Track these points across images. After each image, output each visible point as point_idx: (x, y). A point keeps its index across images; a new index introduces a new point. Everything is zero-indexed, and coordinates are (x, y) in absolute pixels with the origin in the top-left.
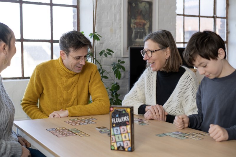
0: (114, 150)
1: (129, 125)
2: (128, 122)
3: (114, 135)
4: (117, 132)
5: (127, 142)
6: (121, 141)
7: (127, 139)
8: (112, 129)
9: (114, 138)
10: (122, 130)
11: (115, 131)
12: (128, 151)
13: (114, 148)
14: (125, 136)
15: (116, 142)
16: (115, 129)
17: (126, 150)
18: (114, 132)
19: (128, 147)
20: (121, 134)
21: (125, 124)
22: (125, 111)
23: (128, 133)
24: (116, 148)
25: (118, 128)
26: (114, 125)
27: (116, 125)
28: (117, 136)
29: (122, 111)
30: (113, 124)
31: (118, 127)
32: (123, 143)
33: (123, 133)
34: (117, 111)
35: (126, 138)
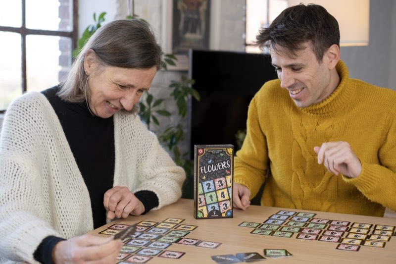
0: (203, 218)
1: (230, 174)
2: (229, 169)
3: (204, 194)
4: (208, 188)
5: (226, 202)
6: (214, 203)
7: (227, 197)
8: (200, 185)
9: (202, 200)
10: (217, 184)
11: (206, 187)
12: (227, 217)
13: (203, 215)
14: (223, 193)
15: (207, 205)
16: (205, 183)
17: (224, 215)
18: (203, 188)
19: (226, 210)
20: (215, 191)
21: (223, 174)
22: (223, 152)
23: (227, 188)
24: (206, 215)
25: (211, 182)
26: (204, 178)
27: (207, 177)
28: (209, 194)
29: (220, 152)
30: (202, 175)
31: (210, 180)
32: (219, 205)
33: (220, 189)
34: (211, 153)
35: (224, 197)
